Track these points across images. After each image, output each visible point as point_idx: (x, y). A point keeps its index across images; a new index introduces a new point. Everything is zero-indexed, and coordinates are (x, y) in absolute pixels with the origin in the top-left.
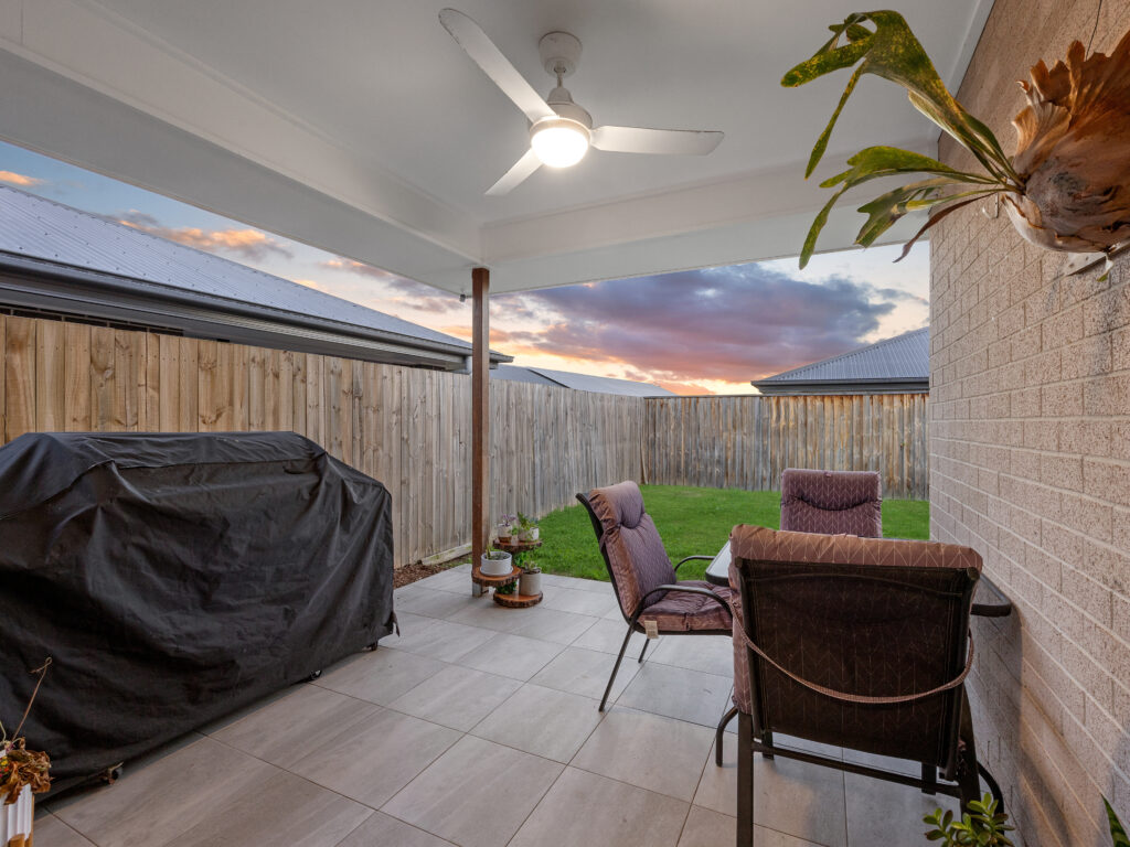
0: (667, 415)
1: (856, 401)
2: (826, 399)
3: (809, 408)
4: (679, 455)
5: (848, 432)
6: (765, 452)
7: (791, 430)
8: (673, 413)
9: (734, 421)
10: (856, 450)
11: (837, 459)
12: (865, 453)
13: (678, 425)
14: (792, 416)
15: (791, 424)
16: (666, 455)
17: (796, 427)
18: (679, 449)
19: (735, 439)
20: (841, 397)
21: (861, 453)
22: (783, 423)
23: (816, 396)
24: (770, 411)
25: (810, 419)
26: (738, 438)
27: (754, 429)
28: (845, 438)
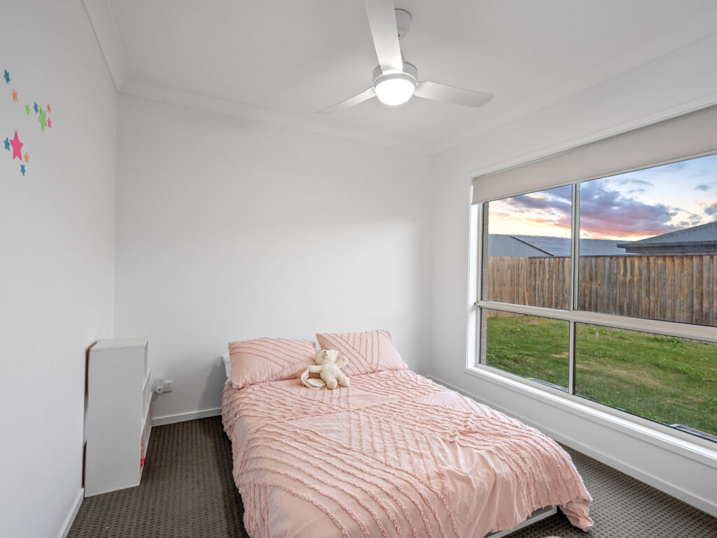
0: (544, 269)
1: (696, 261)
2: (667, 259)
3: (652, 266)
4: (552, 298)
5: (689, 286)
6: (615, 299)
7: (635, 283)
8: (547, 268)
9: (591, 275)
10: (696, 301)
11: (678, 309)
12: (705, 305)
13: (551, 276)
14: (637, 271)
15: (636, 279)
16: (543, 297)
17: (640, 280)
18: (551, 293)
19: (591, 288)
20: (682, 257)
21: (701, 304)
22: (629, 277)
23: (658, 256)
24: (618, 267)
25: (653, 275)
26: (594, 287)
27: (606, 281)
28: (686, 291)
